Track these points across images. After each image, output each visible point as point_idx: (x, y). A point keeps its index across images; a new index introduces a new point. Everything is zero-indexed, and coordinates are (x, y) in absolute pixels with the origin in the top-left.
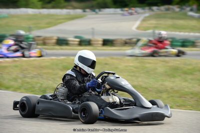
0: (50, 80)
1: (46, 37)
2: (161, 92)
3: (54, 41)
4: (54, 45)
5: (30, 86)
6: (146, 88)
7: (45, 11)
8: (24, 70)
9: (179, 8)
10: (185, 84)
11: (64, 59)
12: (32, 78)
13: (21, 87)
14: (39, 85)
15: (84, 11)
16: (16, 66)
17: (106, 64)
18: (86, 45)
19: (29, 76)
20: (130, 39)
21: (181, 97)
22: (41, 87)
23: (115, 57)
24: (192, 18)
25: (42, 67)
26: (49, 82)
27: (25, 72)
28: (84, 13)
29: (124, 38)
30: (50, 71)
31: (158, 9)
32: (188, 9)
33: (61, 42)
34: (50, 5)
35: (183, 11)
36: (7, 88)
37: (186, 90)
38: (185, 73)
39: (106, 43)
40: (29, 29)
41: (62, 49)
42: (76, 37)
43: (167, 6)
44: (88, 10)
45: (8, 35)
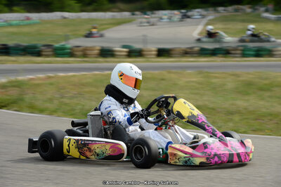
1: (87, 47)
2: (232, 113)
3: (96, 52)
4: (96, 57)
5: (69, 108)
6: (213, 109)
7: (84, 15)
8: (61, 89)
9: (250, 8)
10: (262, 103)
12: (72, 98)
13: (57, 109)
14: (79, 107)
15: (133, 14)
16: (51, 84)
17: (163, 79)
18: (136, 56)
19: (67, 95)
20: (191, 48)
21: (256, 119)
23: (174, 71)
24: (268, 20)
25: (83, 85)
27: (62, 91)
28: (134, 16)
29: (184, 46)
30: (93, 89)
31: (224, 10)
32: (262, 9)
33: (106, 53)
35: (257, 12)
36: (41, 111)
37: (264, 110)
38: (261, 89)
39: (162, 53)
40: (67, 38)
41: (107, 62)
42: (124, 47)
43: (236, 7)
44: (137, 13)
45: (39, 45)
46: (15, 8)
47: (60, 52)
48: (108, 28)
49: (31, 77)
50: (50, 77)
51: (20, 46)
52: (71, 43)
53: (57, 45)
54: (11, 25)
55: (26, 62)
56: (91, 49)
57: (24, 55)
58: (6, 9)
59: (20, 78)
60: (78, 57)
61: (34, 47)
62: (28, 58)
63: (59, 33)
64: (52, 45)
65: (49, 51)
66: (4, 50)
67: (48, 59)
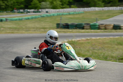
0: (109, 51)
1: (106, 24)
3: (112, 27)
4: (112, 30)
5: (97, 55)
7: (106, 9)
8: (93, 45)
11: (118, 38)
12: (98, 50)
13: (92, 55)
14: (103, 54)
16: (89, 43)
19: (96, 48)
22: (103, 55)
25: (104, 43)
27: (94, 46)
30: (109, 46)
33: (116, 27)
34: (109, 5)
40: (97, 20)
41: (117, 32)
45: (83, 24)
46: (72, 6)
47: (93, 27)
48: (118, 15)
49: (78, 39)
50: (87, 40)
51: (75, 24)
52: (99, 23)
53: (92, 24)
54: (69, 14)
55: (77, 32)
56: (109, 25)
57: (76, 29)
58: (68, 6)
59: (73, 40)
60: (101, 30)
61: (81, 25)
62: (78, 30)
63: (93, 18)
64: (89, 24)
65: (88, 27)
66: (67, 26)
67: (87, 30)
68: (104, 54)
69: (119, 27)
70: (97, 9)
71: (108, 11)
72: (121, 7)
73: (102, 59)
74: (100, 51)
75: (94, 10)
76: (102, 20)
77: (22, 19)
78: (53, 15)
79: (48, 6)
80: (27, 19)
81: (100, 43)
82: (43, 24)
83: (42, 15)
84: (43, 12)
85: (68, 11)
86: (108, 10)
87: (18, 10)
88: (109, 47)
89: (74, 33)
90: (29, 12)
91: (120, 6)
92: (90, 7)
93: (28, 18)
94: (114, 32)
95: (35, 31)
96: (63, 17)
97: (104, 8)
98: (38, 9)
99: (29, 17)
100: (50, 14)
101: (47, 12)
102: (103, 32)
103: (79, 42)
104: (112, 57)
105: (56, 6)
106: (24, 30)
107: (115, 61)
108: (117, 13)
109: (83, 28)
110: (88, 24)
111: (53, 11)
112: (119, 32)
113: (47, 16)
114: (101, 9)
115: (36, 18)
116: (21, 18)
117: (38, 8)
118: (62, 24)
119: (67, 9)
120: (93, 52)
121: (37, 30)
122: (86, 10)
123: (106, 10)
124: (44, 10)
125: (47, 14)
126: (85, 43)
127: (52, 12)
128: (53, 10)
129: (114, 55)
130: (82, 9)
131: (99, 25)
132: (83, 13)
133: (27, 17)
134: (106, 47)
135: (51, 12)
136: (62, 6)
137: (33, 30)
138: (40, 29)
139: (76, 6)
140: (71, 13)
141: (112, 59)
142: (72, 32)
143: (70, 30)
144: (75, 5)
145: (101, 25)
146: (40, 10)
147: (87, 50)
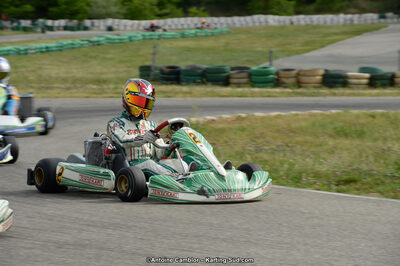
0: (309, 157)
1: (301, 71)
3: (319, 78)
4: (318, 87)
7: (302, 19)
8: (258, 138)
11: (338, 114)
12: (274, 151)
14: (286, 166)
15: (383, 17)
16: (243, 130)
18: (384, 86)
19: (267, 148)
22: (289, 169)
25: (292, 131)
26: (308, 160)
27: (259, 141)
28: (382, 20)
30: (309, 138)
33: (333, 80)
34: (312, 7)
40: (271, 56)
41: (334, 94)
42: (363, 70)
44: (390, 14)
45: (228, 68)
46: (193, 9)
47: (258, 79)
48: (339, 40)
49: (209, 118)
50: (239, 119)
51: (199, 69)
52: (277, 65)
53: (254, 68)
54: (183, 36)
55: (206, 95)
56: (311, 73)
57: (203, 83)
58: (179, 11)
60: (285, 87)
61: (220, 70)
62: (209, 88)
63: (260, 49)
64: (248, 68)
65: (243, 77)
66: (173, 76)
67: (240, 90)
68: (292, 165)
69: (341, 80)
70: (272, 20)
71: (308, 28)
72: (349, 16)
73: (282, 182)
74: (279, 157)
75: (264, 24)
76: (288, 55)
77: (26, 50)
78: (131, 39)
79: (114, 9)
80: (42, 52)
81: (278, 131)
82: (96, 68)
83: (95, 39)
84: (98, 30)
85: (180, 27)
86: (307, 25)
87: (13, 22)
88: (306, 142)
89: (195, 96)
90: (51, 29)
91: (346, 13)
92: (250, 13)
93: (47, 48)
94: (325, 95)
95: (68, 89)
96: (164, 46)
97: (295, 18)
98: (81, 19)
99: (52, 44)
100: (118, 35)
101: (110, 29)
102: (289, 94)
103: (213, 126)
104: (317, 175)
105: (140, 11)
106: (33, 88)
107: (326, 187)
108: (336, 34)
109: (226, 82)
110: (241, 69)
111: (132, 26)
112: (343, 95)
113: (111, 42)
114: (285, 19)
115: (72, 47)
116: (22, 48)
117: (80, 16)
118: (156, 68)
119: (176, 20)
120: (257, 158)
121: (76, 88)
122: (238, 25)
123: (302, 23)
124: (101, 24)
125: (110, 35)
126: (231, 129)
127: (125, 30)
128: (129, 22)
129: (324, 169)
130: (223, 20)
131: (277, 74)
132: (228, 33)
133: (44, 45)
134: (297, 143)
135: (122, 28)
136: (161, 9)
137: (63, 86)
138: (87, 83)
139: (204, 11)
140: (187, 32)
141: (315, 183)
142: (190, 93)
143: (185, 89)
144: (203, 8)
145: (282, 74)
146: (88, 23)
147: (237, 153)
